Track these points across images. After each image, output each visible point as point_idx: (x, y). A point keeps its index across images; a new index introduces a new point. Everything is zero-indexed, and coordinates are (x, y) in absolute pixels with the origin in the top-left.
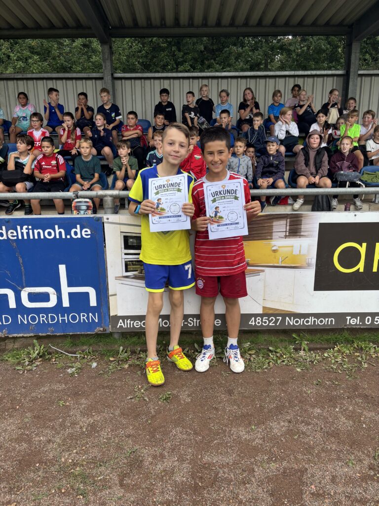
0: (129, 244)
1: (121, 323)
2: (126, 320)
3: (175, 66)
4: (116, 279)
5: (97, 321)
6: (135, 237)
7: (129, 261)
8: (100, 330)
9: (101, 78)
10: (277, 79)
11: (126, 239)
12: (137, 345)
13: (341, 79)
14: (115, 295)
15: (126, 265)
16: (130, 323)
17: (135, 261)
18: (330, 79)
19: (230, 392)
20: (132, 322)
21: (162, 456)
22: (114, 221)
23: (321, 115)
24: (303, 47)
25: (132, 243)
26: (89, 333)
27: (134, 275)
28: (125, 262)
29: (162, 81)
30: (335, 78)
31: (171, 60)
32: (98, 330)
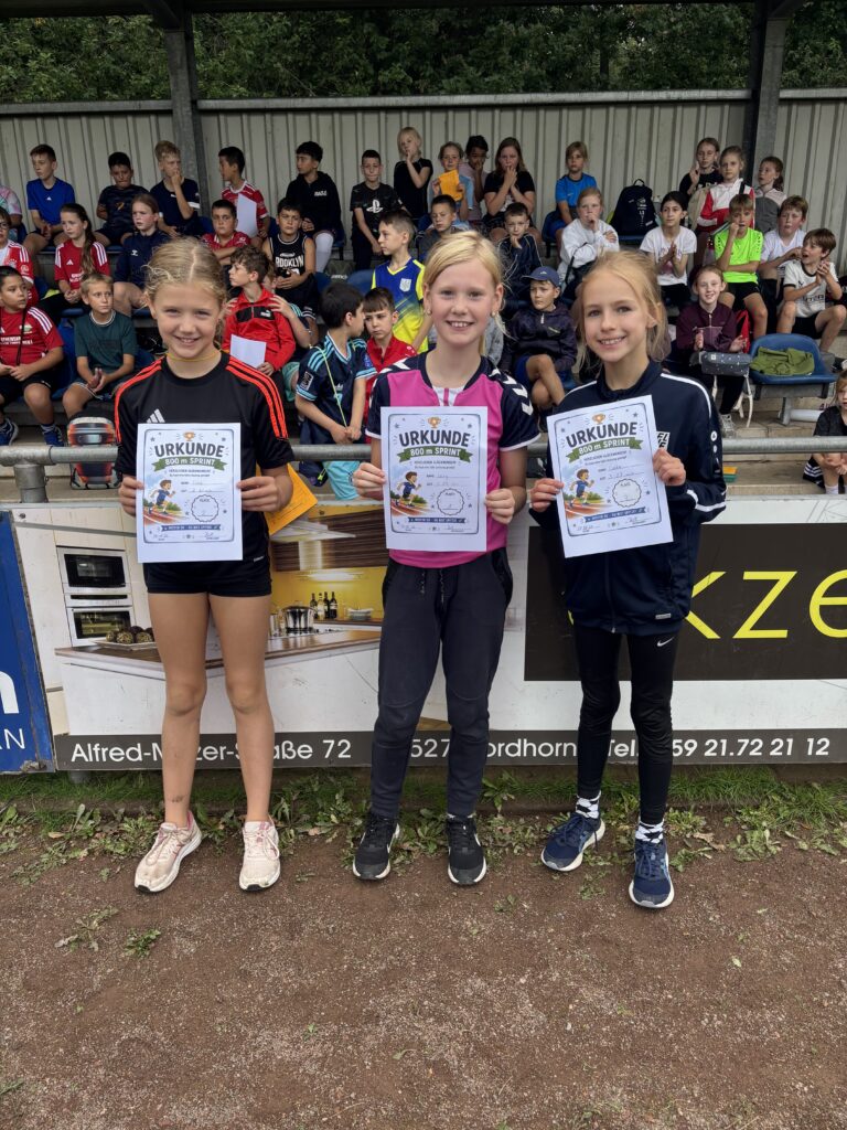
0: (80, 574)
1: (78, 752)
2: (89, 745)
3: (371, 71)
4: (57, 654)
5: (23, 747)
6: (91, 556)
7: (84, 613)
8: (33, 768)
9: (168, 113)
10: (588, 111)
11: (71, 562)
12: (119, 799)
13: (741, 110)
14: (60, 689)
15: (79, 622)
16: (100, 752)
17: (98, 613)
18: (714, 111)
19: (293, 929)
20: (104, 750)
21: (74, 1103)
22: (38, 522)
23: (672, 204)
24: (675, 23)
25: (88, 572)
26: (6, 772)
27: (99, 645)
28: (75, 614)
29: (313, 116)
30: (727, 107)
31: (361, 57)
32: (30, 766)
